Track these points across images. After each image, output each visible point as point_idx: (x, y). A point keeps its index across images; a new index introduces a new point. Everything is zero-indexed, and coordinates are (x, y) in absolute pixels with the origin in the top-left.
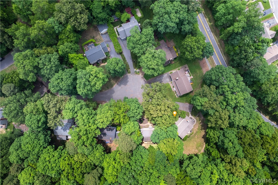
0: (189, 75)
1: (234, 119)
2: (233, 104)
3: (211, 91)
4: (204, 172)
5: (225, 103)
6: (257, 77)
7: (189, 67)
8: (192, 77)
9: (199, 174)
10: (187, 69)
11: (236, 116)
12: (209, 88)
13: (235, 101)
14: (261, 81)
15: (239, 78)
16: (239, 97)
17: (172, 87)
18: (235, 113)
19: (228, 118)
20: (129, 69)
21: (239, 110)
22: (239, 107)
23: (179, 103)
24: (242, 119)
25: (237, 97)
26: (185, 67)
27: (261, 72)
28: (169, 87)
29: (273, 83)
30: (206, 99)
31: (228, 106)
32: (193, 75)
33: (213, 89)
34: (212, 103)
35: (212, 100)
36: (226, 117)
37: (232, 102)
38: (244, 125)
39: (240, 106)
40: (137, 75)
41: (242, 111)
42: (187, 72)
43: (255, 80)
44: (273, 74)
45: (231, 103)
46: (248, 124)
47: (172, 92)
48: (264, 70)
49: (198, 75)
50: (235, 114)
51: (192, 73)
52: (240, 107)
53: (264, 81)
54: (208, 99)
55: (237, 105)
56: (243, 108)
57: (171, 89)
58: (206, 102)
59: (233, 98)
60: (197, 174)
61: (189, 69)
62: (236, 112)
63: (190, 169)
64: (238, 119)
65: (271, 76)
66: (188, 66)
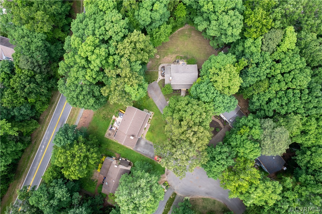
0: (116, 123)
1: (121, 31)
2: (102, 51)
3: (110, 91)
4: (222, 9)
5: (111, 60)
6: (43, 47)
7: (105, 131)
8: (114, 117)
9: (231, 12)
10: (110, 132)
11: (115, 32)
12: (110, 97)
13: (97, 51)
14: (43, 38)
15: (64, 69)
16: (87, 51)
17: (147, 130)
18: (111, 37)
19: (126, 40)
20: (170, 198)
21: (102, 34)
22: (99, 38)
23: (157, 105)
24: (110, 21)
25: (89, 54)
26: (110, 135)
27: (33, 47)
28: (149, 133)
29: (31, 22)
30: (128, 89)
31: (110, 52)
32: (111, 118)
33: (107, 91)
34: (126, 77)
35: (122, 81)
36: (127, 44)
37: (101, 53)
38: (115, 11)
39: (97, 38)
40: (170, 183)
41: (100, 30)
42: (113, 128)
43: (49, 45)
44: (21, 32)
45: (103, 54)
46: (109, 8)
47: (153, 124)
48: (26, 47)
49: (104, 112)
50: (113, 36)
51: (110, 121)
52: (98, 36)
53: (40, 35)
54: (126, 86)
55: (99, 42)
56: (96, 32)
57: (150, 128)
58: (131, 86)
59: (94, 57)
60: (233, 15)
61: (107, 129)
62: (109, 37)
63: (235, 30)
64: (115, 27)
65: (25, 31)
66: (105, 134)
